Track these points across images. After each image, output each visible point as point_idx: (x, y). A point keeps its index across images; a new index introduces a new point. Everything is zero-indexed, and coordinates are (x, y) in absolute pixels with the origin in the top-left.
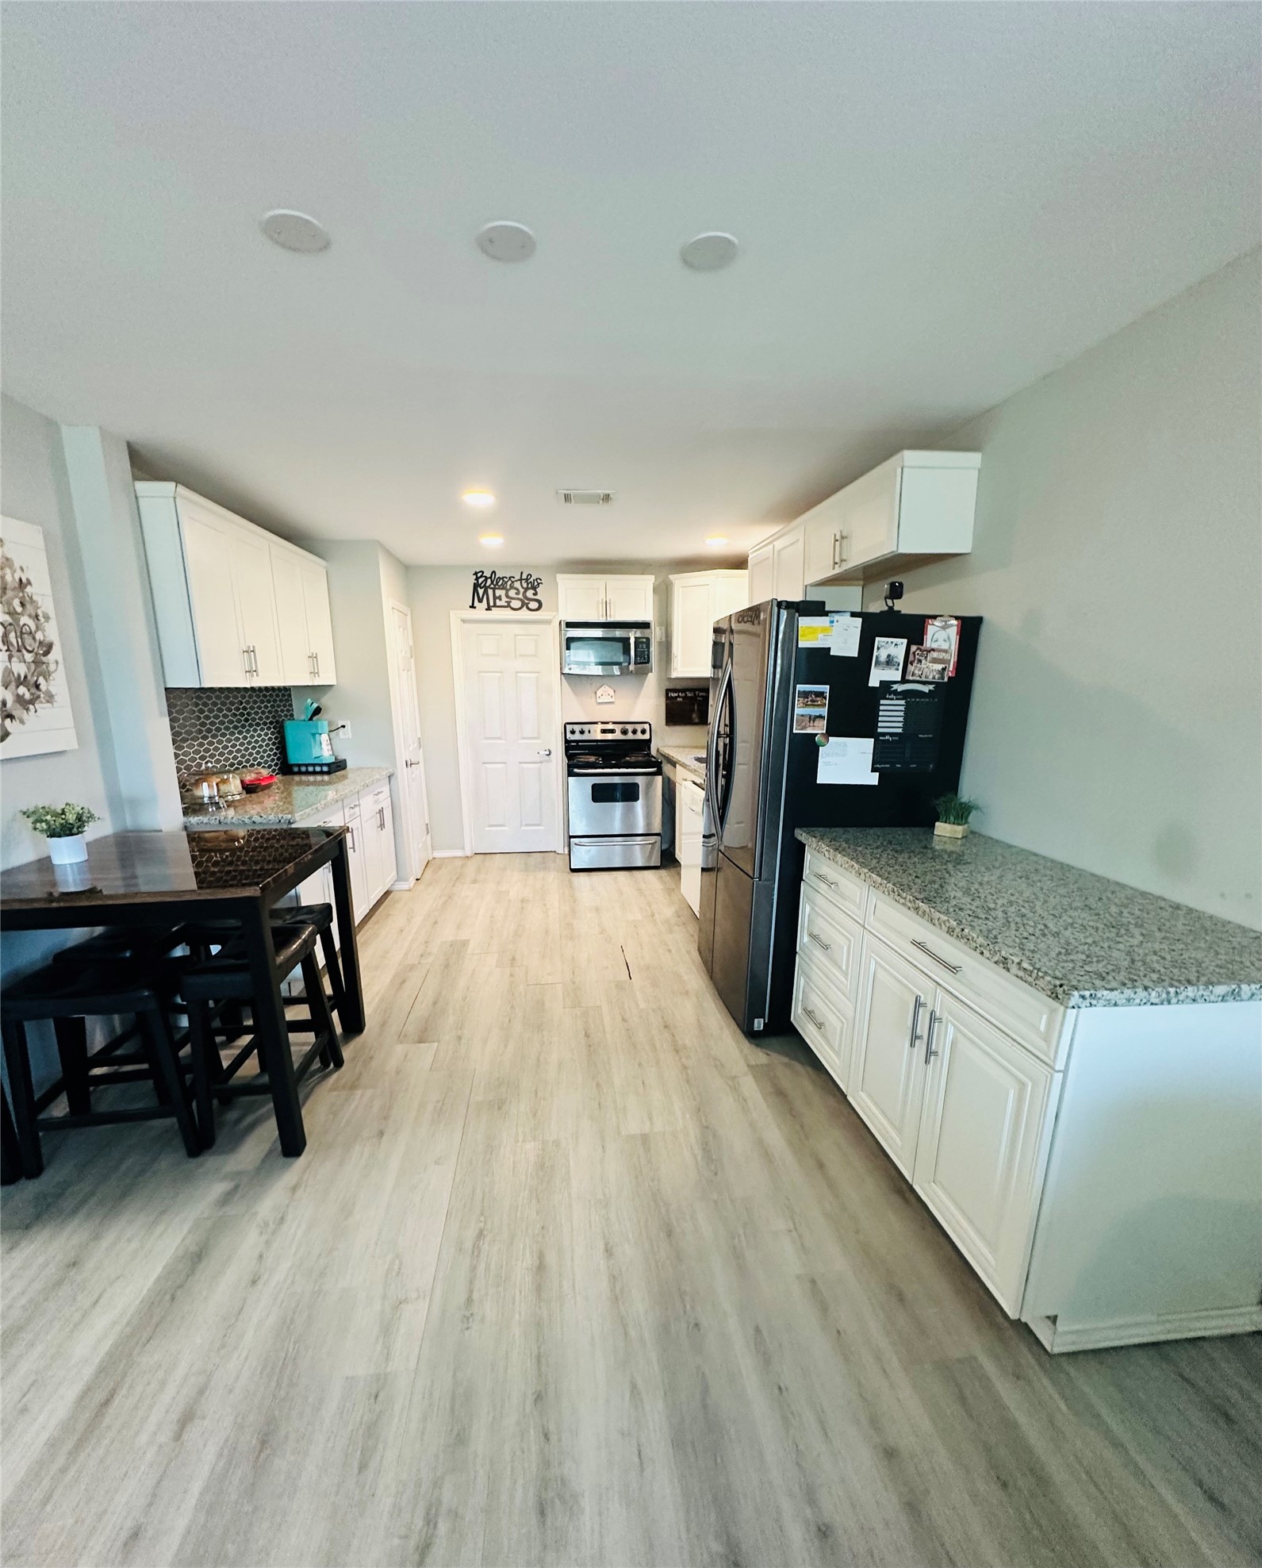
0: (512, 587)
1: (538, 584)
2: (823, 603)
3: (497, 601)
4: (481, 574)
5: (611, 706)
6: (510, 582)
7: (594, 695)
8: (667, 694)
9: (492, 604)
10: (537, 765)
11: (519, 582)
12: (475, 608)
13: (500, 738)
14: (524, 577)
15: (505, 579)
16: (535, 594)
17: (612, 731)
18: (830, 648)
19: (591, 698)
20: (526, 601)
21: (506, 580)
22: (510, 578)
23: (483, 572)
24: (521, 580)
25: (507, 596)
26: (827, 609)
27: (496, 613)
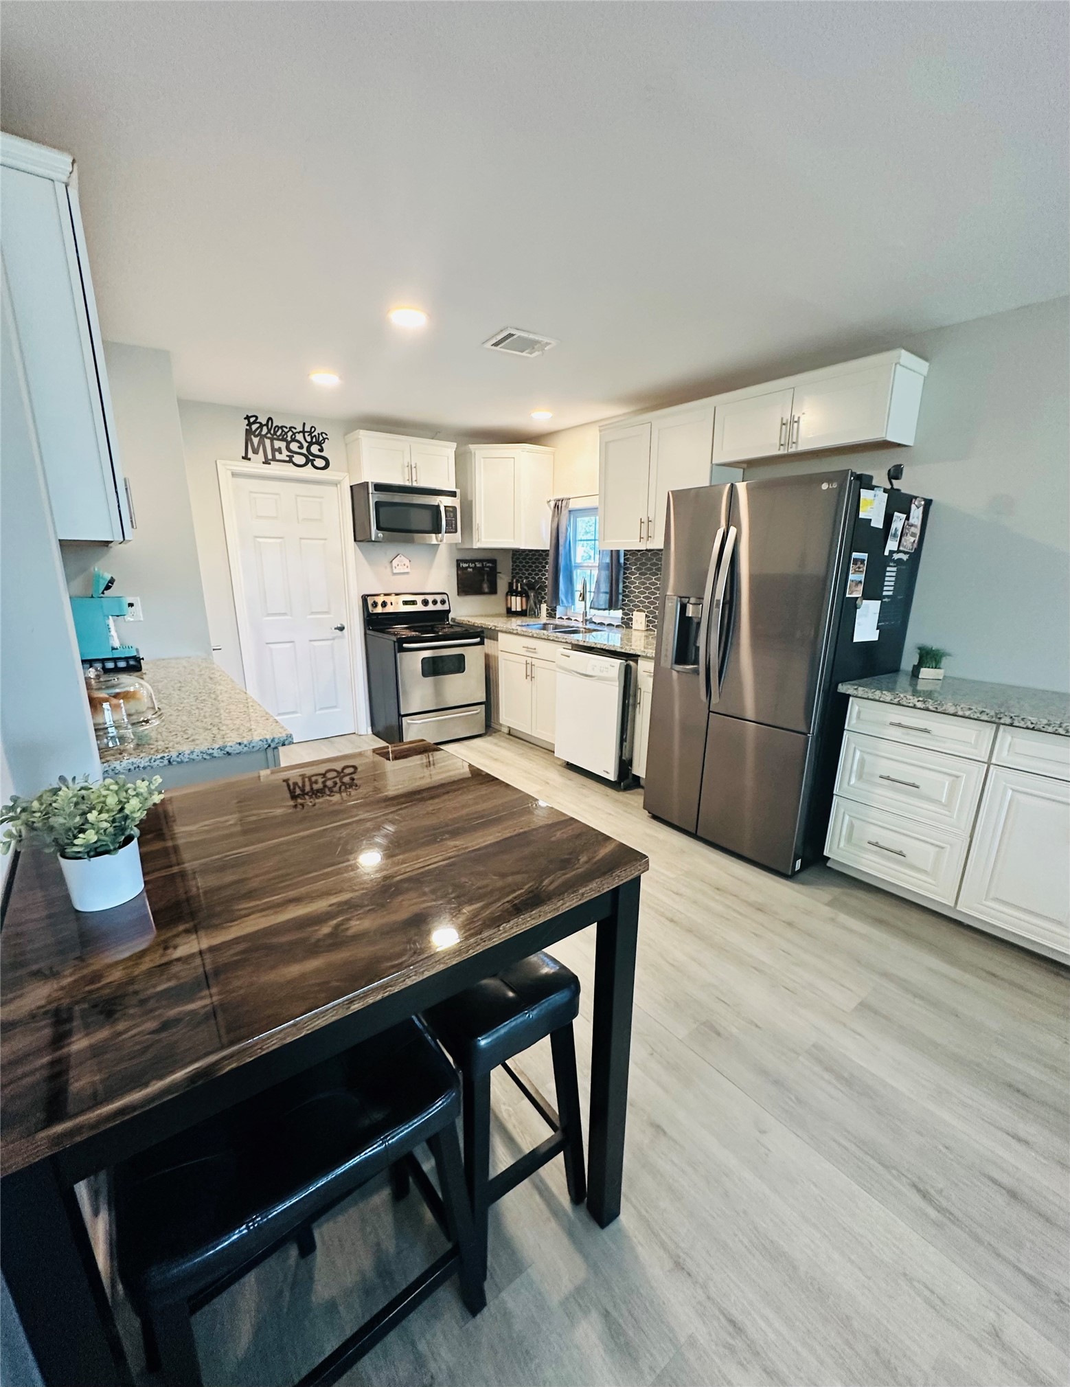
0: (294, 440)
1: (324, 439)
2: (871, 478)
3: (277, 453)
4: (254, 419)
5: (405, 576)
6: (290, 434)
7: (388, 565)
8: (458, 565)
9: (270, 457)
10: (331, 642)
11: (301, 434)
12: (249, 459)
13: (285, 614)
14: (307, 429)
15: (284, 429)
16: (321, 450)
17: (414, 603)
18: (871, 520)
19: (386, 567)
20: (311, 458)
21: (286, 430)
22: (291, 428)
23: (257, 417)
24: (303, 432)
25: (288, 449)
26: (874, 483)
27: (275, 469)
